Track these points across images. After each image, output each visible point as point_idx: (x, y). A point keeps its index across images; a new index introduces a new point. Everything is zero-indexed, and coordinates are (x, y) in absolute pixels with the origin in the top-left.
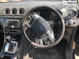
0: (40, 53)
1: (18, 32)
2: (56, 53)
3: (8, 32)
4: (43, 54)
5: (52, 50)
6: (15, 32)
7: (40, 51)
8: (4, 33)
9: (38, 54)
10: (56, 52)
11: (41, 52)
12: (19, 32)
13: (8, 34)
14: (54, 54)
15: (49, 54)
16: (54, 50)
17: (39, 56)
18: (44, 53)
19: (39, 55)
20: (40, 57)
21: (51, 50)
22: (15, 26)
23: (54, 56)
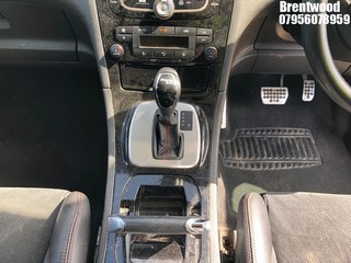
0: (239, 151)
1: (198, 45)
2: (313, 142)
3: (128, 44)
4: (256, 151)
5: (290, 131)
6: (182, 41)
7: (236, 140)
8: (101, 53)
9: (234, 155)
10: (309, 139)
11: (243, 145)
12: (204, 44)
13: (132, 58)
14: (306, 147)
15: (285, 152)
16: (298, 129)
17: (240, 165)
18: (261, 149)
19: (236, 158)
20: (246, 166)
21: (284, 131)
22: (181, 3)
23: (309, 156)
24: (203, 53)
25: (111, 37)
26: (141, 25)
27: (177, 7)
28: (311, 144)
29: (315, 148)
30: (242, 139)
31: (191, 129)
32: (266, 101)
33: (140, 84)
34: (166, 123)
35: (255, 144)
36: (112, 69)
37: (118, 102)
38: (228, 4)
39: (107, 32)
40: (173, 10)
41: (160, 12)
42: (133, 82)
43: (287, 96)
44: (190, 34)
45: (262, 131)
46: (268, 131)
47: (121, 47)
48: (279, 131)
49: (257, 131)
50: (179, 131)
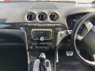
1: (50, 46)
3: (34, 46)
4: (66, 68)
5: (75, 62)
6: (46, 46)
7: (61, 65)
8: (27, 48)
9: (61, 70)
10: (80, 64)
11: (63, 67)
12: (51, 46)
13: (34, 49)
16: (77, 62)
18: (68, 68)
21: (73, 62)
22: (46, 38)
23: (80, 70)
24: (51, 48)
25: (30, 45)
26: (37, 42)
27: (45, 39)
28: (80, 66)
29: (82, 67)
30: (63, 65)
31: (48, 67)
32: (68, 55)
33: (36, 55)
34: (42, 65)
35: (66, 66)
36: (30, 52)
37: (31, 60)
38: (56, 38)
39: (29, 44)
40: (44, 39)
41: (41, 40)
42: (34, 55)
43: (73, 53)
44: (48, 44)
45: (68, 62)
46: (69, 62)
47: (32, 47)
48: (72, 62)
49: (66, 63)
50: (46, 67)
